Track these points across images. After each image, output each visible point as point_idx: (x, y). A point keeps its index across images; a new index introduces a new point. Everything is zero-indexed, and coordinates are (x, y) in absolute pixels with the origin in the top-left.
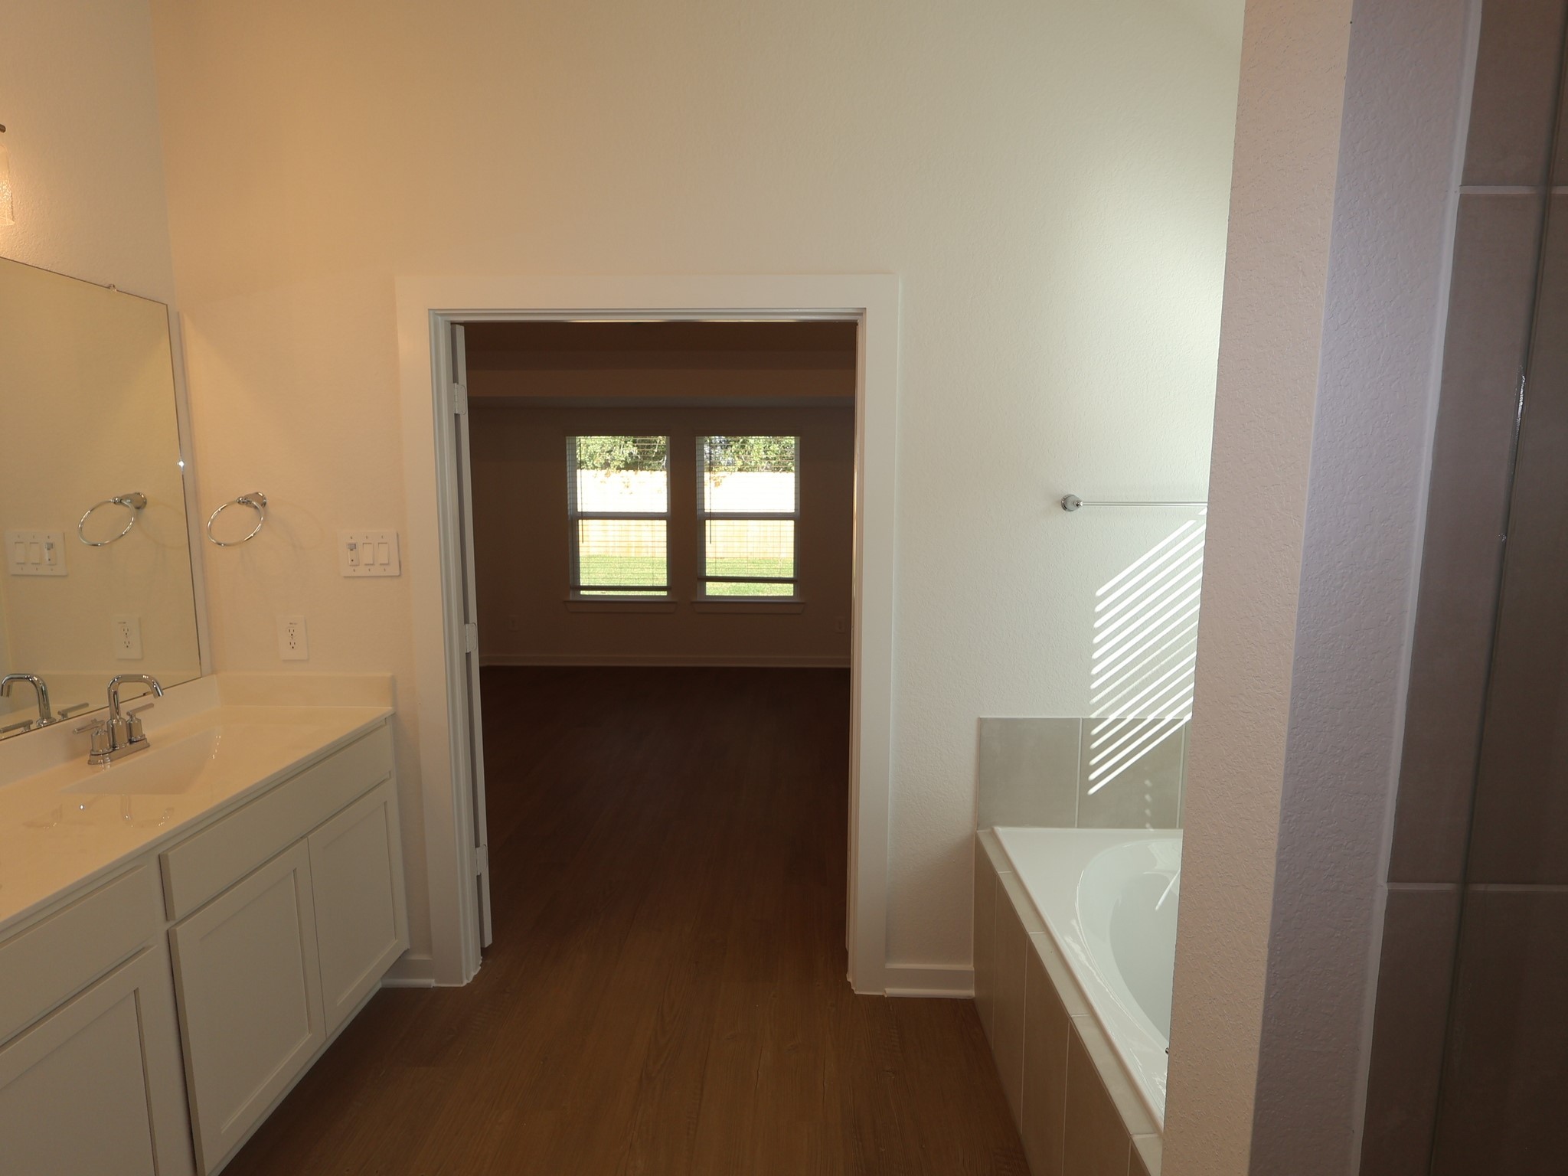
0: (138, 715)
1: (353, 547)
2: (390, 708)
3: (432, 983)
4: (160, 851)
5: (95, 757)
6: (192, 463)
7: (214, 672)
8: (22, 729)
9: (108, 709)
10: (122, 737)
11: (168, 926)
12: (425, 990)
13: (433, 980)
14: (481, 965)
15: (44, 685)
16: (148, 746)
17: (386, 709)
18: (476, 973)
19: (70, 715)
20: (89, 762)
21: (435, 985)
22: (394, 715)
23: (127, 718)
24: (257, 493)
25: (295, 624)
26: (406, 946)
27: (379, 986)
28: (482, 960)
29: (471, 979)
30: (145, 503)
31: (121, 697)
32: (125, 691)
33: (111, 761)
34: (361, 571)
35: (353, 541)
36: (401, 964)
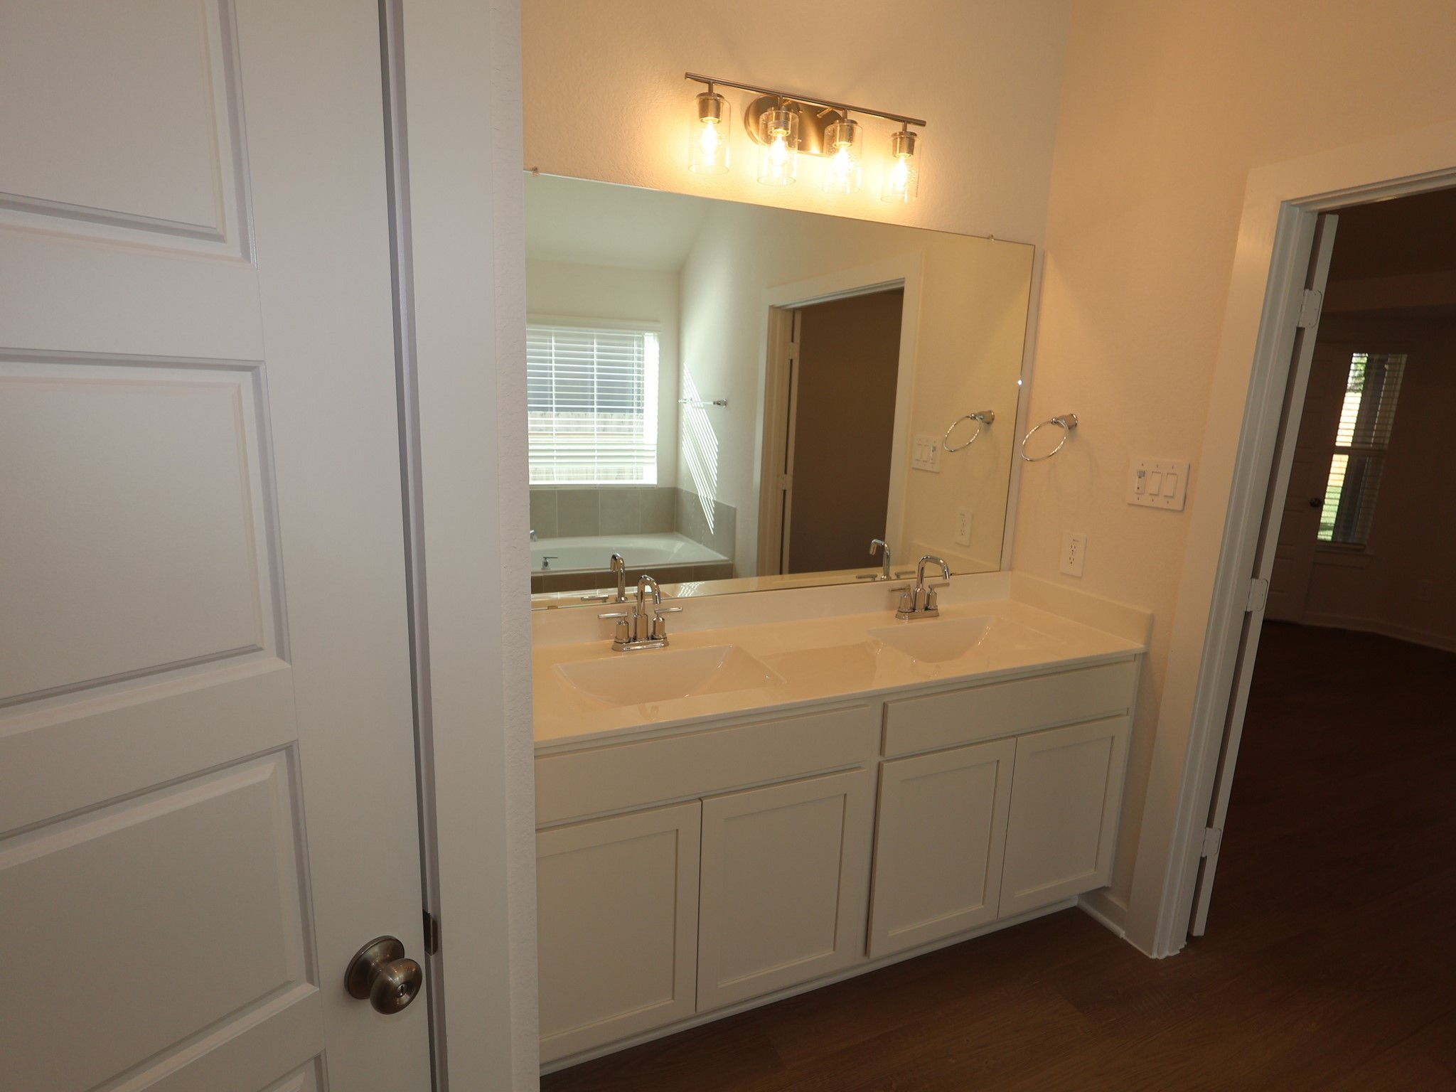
0: (936, 590)
1: (1142, 475)
2: (1142, 646)
3: (1122, 934)
4: (886, 699)
5: (901, 614)
6: (1029, 383)
7: (1011, 569)
8: (870, 579)
9: (916, 580)
10: (921, 603)
11: (880, 759)
12: (1112, 936)
13: (1124, 932)
14: (1180, 950)
15: (889, 551)
16: (938, 615)
17: (1137, 645)
18: (1172, 954)
19: (902, 577)
20: (897, 616)
21: (1125, 938)
22: (1145, 655)
23: (928, 590)
24: (1072, 415)
25: (1078, 541)
26: (1104, 881)
27: (1074, 903)
28: (1185, 946)
29: (1162, 957)
30: (993, 419)
31: (926, 573)
32: (930, 569)
33: (909, 619)
34: (1146, 500)
35: (1142, 469)
36: (1097, 895)
